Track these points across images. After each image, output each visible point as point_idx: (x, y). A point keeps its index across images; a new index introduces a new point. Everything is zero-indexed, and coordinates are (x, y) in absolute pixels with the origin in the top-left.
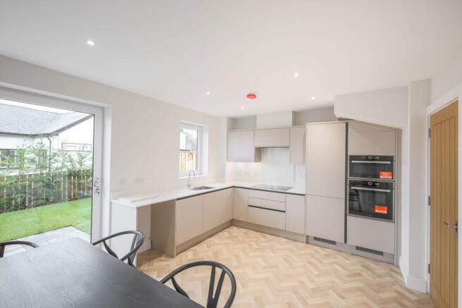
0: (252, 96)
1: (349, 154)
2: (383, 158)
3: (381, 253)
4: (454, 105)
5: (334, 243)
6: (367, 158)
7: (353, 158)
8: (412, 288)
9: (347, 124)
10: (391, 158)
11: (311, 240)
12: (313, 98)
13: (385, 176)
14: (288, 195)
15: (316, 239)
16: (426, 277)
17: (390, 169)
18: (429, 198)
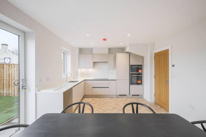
0: (105, 40)
1: (130, 64)
2: (139, 66)
3: (139, 95)
4: (168, 50)
5: (126, 95)
6: (137, 66)
7: (132, 66)
8: (151, 102)
9: (130, 54)
10: (141, 66)
11: (118, 96)
12: (121, 44)
13: (140, 71)
14: (110, 81)
15: (120, 95)
16: (154, 98)
17: (141, 69)
18: (154, 76)
